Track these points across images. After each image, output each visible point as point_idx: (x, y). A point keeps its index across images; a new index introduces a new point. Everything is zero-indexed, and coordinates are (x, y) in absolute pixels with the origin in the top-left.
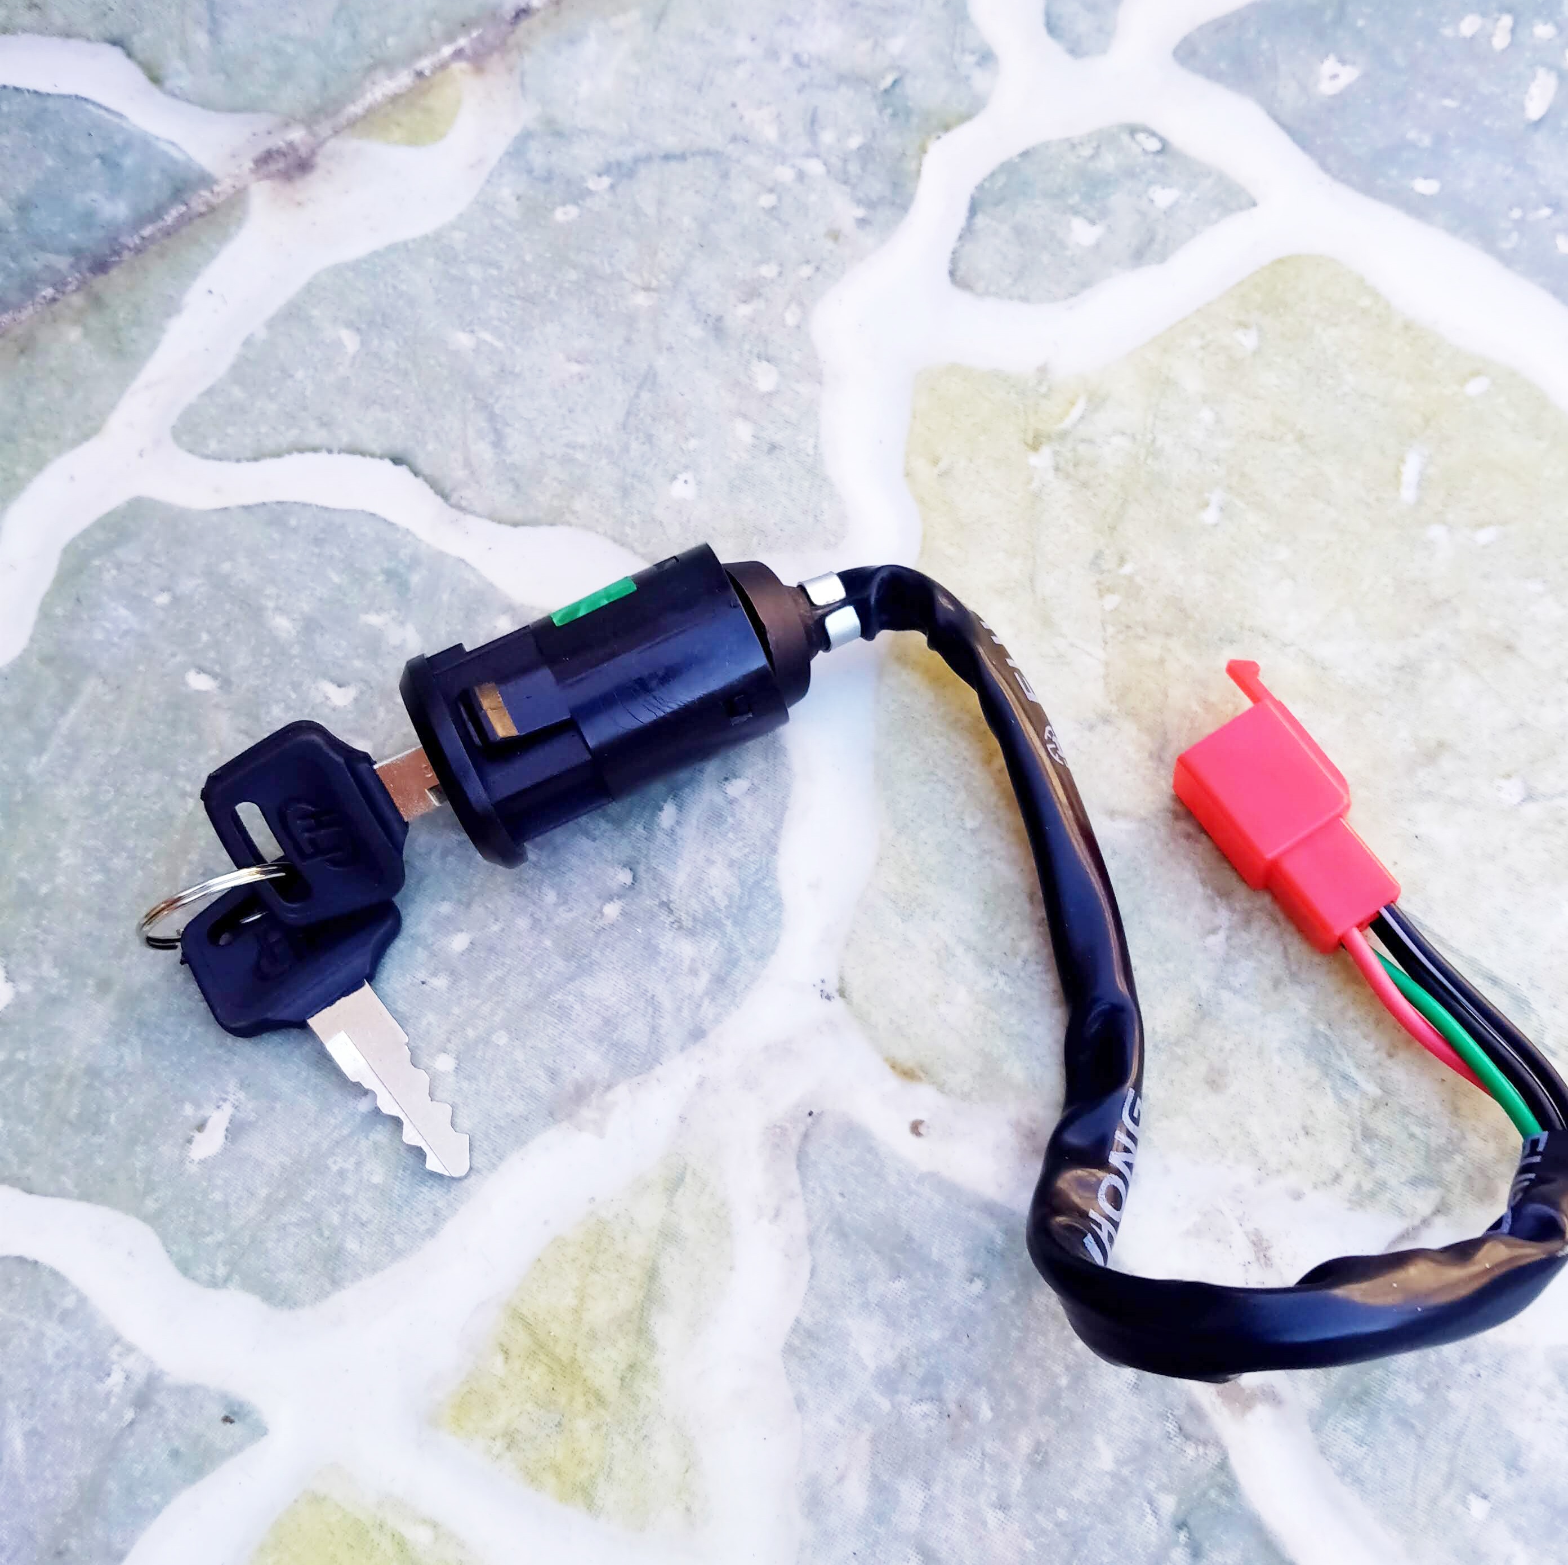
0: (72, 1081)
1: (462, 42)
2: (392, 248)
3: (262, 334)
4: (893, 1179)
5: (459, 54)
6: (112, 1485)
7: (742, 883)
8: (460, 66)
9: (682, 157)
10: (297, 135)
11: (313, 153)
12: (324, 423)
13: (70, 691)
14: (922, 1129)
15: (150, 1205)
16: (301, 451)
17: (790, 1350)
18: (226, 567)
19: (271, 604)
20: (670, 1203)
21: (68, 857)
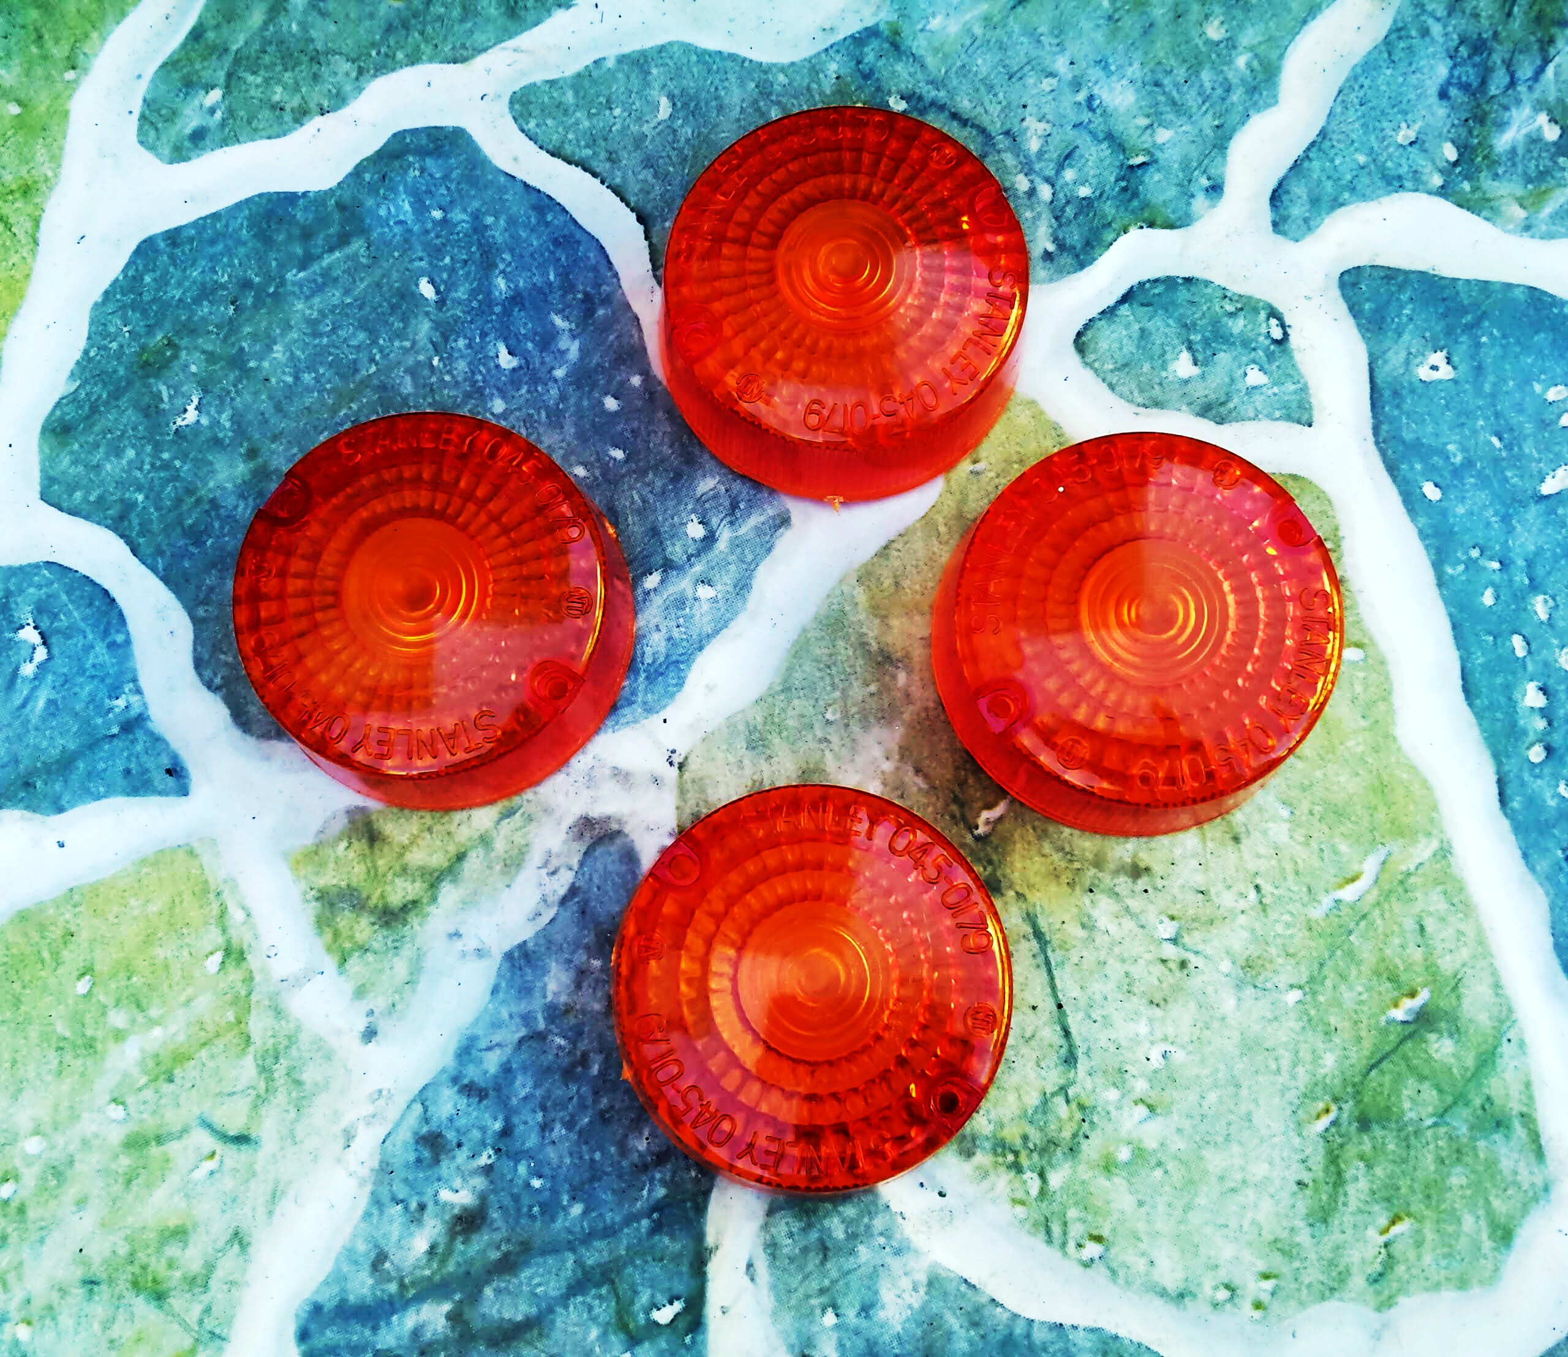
0: (199, 501)
2: (733, 57)
3: (610, 64)
6: (81, 765)
7: (667, 656)
12: (612, 158)
13: (343, 240)
15: (201, 612)
16: (585, 169)
17: (509, 956)
18: (489, 220)
19: (502, 266)
21: (279, 352)
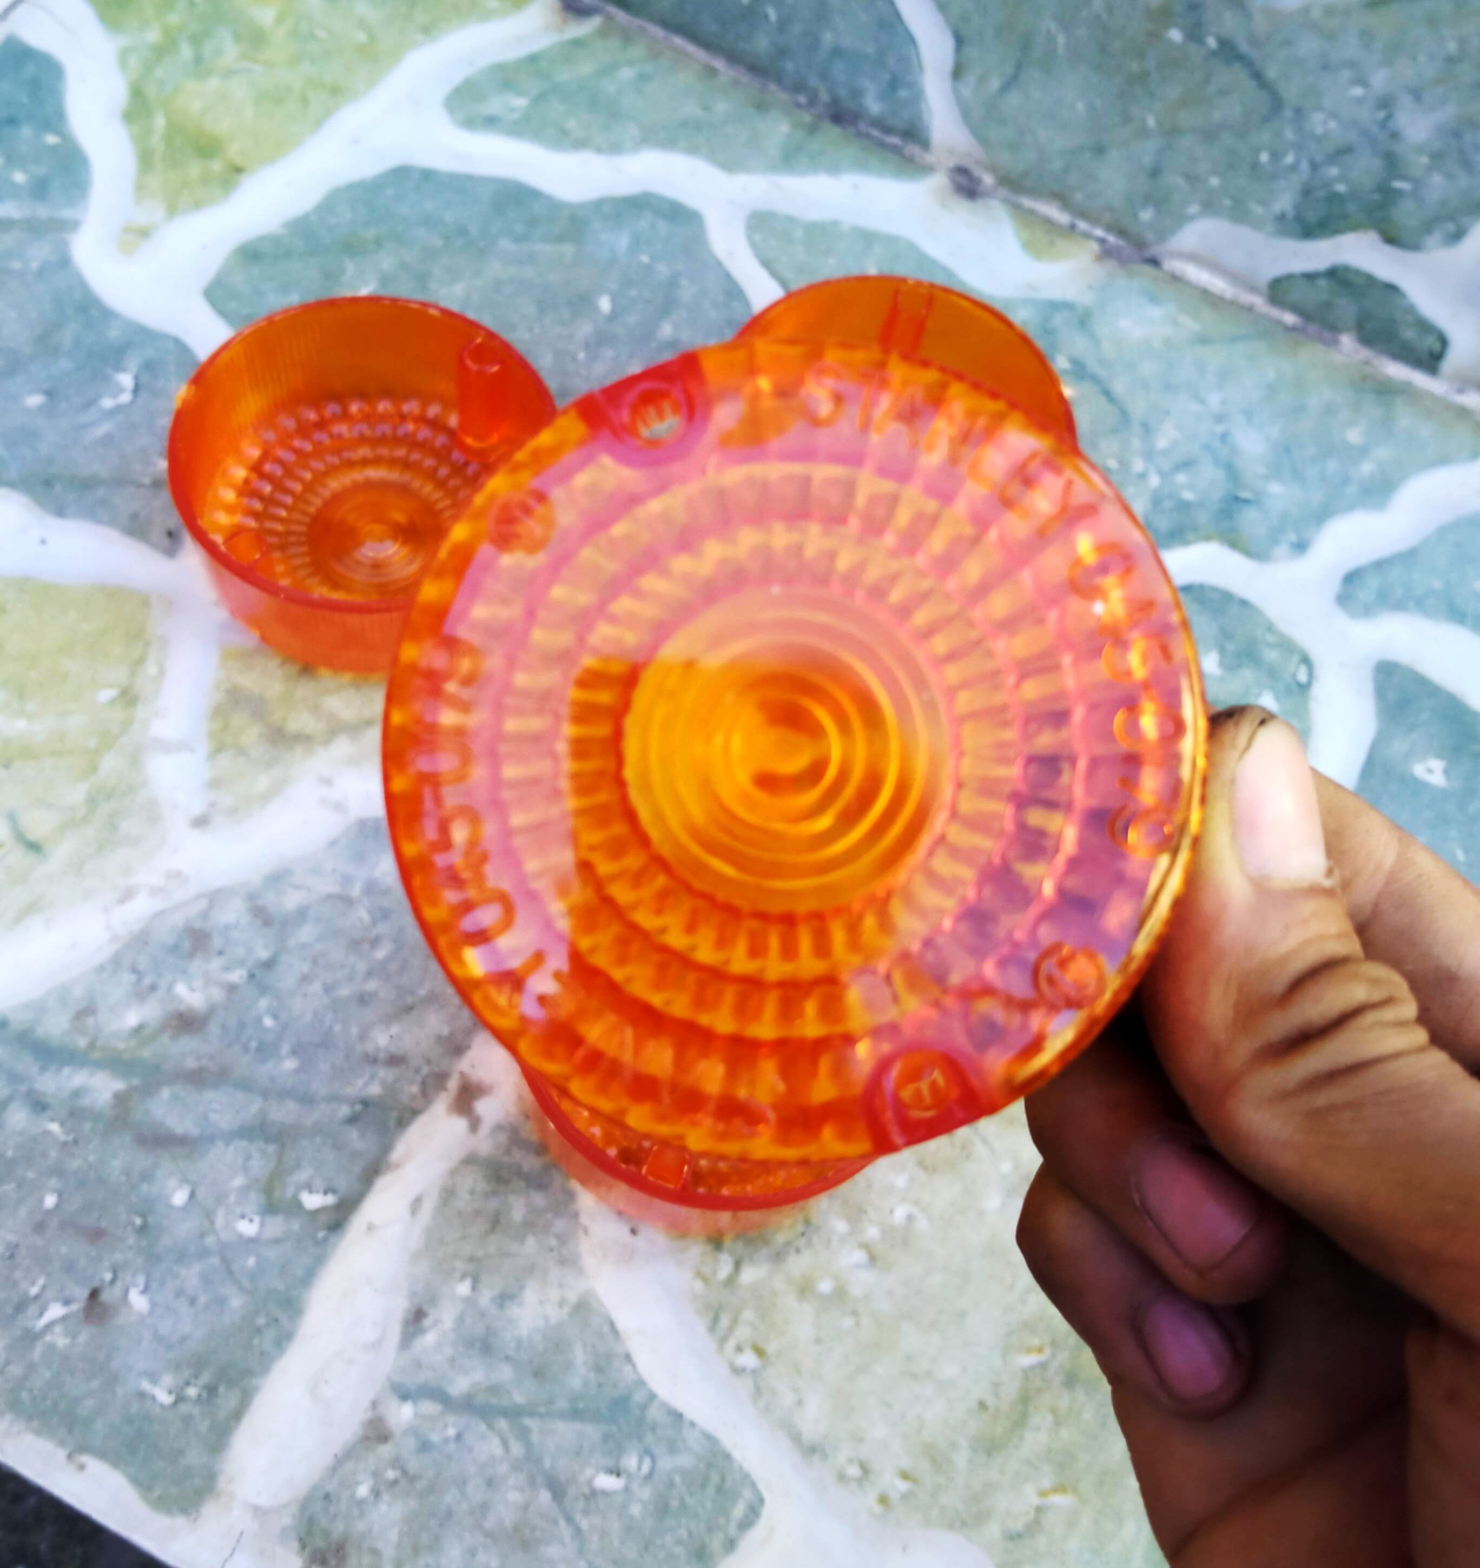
1: (1111, 239)
3: (845, 227)
5: (1102, 241)
6: (102, 491)
8: (1095, 246)
9: (1111, 401)
10: (988, 180)
11: (983, 194)
19: (675, 318)
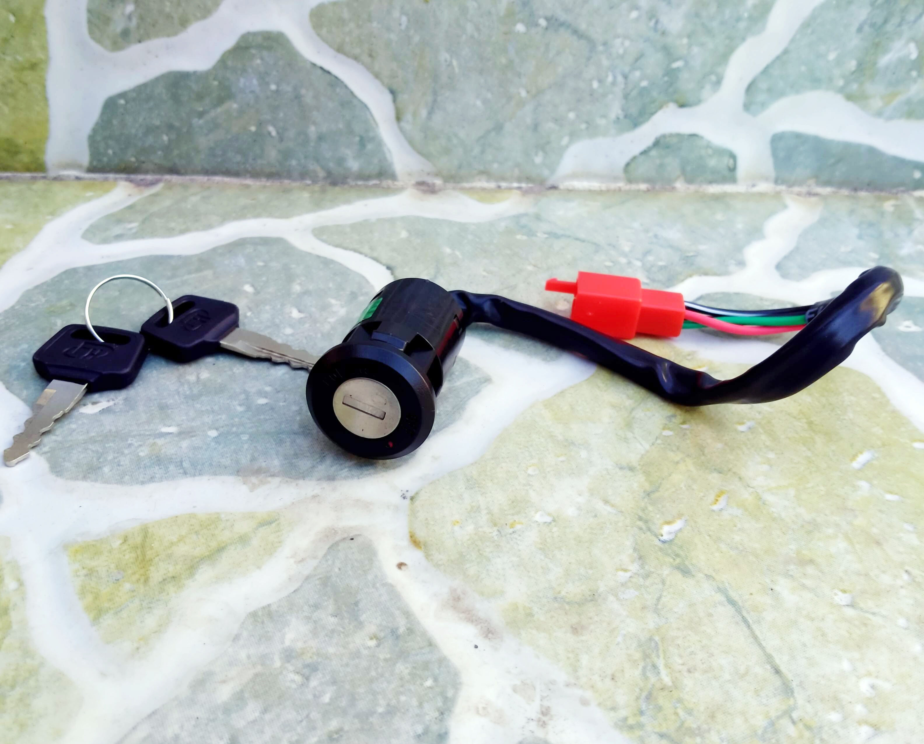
1: (524, 185)
2: (445, 220)
3: (374, 221)
4: (370, 577)
8: (518, 192)
9: (584, 241)
10: (438, 182)
11: (440, 190)
12: (372, 249)
13: (199, 270)
14: (403, 567)
16: (355, 251)
17: (254, 615)
18: (293, 266)
19: (299, 281)
20: (256, 529)
